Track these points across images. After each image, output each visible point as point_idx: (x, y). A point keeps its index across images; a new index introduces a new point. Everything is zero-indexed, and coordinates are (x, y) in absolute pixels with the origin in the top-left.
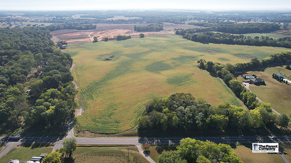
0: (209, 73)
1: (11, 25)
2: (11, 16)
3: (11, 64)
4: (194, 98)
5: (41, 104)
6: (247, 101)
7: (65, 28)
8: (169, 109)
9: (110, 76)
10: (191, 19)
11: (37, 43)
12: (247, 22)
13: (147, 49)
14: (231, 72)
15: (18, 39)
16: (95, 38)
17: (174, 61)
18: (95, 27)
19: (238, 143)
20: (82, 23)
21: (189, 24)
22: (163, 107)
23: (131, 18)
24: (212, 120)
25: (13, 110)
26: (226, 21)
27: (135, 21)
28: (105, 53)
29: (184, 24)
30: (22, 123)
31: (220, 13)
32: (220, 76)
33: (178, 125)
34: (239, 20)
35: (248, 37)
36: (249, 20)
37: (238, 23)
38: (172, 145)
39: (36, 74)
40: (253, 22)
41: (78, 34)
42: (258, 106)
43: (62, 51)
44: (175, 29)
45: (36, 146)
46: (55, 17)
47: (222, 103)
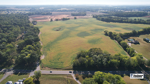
0: (110, 38)
1: (9, 13)
2: (9, 8)
3: (9, 32)
4: (102, 51)
5: (23, 53)
6: (130, 52)
7: (36, 14)
8: (89, 56)
9: (59, 39)
10: (101, 10)
11: (22, 22)
12: (130, 11)
13: (78, 25)
14: (122, 37)
15: (12, 20)
16: (51, 19)
17: (92, 31)
18: (51, 14)
19: (125, 74)
20: (45, 12)
21: (100, 12)
22: (86, 55)
23: (70, 9)
24: (111, 62)
25: (9, 56)
26: (119, 11)
27: (72, 11)
28: (56, 27)
29: (97, 12)
30: (14, 62)
31: (116, 6)
32: (116, 39)
33: (94, 65)
34: (126, 10)
35: (131, 19)
36: (131, 10)
37: (125, 12)
38: (90, 75)
39: (21, 37)
40: (133, 11)
41: (43, 17)
42: (136, 55)
43: (35, 26)
44: (93, 15)
45: (21, 74)
46: (31, 9)
47: (117, 53)
